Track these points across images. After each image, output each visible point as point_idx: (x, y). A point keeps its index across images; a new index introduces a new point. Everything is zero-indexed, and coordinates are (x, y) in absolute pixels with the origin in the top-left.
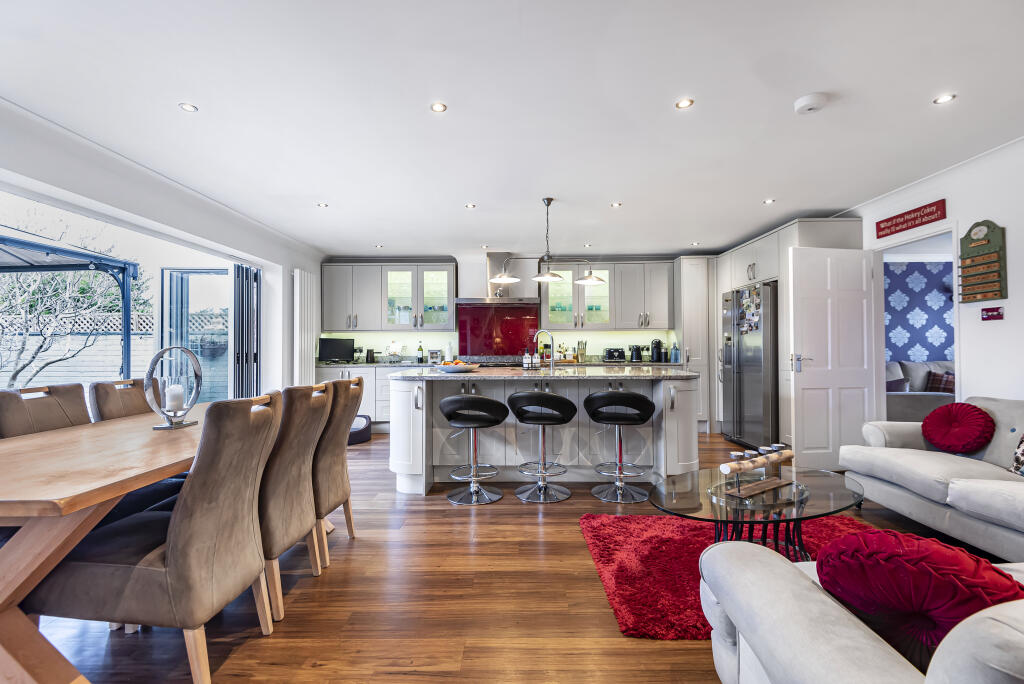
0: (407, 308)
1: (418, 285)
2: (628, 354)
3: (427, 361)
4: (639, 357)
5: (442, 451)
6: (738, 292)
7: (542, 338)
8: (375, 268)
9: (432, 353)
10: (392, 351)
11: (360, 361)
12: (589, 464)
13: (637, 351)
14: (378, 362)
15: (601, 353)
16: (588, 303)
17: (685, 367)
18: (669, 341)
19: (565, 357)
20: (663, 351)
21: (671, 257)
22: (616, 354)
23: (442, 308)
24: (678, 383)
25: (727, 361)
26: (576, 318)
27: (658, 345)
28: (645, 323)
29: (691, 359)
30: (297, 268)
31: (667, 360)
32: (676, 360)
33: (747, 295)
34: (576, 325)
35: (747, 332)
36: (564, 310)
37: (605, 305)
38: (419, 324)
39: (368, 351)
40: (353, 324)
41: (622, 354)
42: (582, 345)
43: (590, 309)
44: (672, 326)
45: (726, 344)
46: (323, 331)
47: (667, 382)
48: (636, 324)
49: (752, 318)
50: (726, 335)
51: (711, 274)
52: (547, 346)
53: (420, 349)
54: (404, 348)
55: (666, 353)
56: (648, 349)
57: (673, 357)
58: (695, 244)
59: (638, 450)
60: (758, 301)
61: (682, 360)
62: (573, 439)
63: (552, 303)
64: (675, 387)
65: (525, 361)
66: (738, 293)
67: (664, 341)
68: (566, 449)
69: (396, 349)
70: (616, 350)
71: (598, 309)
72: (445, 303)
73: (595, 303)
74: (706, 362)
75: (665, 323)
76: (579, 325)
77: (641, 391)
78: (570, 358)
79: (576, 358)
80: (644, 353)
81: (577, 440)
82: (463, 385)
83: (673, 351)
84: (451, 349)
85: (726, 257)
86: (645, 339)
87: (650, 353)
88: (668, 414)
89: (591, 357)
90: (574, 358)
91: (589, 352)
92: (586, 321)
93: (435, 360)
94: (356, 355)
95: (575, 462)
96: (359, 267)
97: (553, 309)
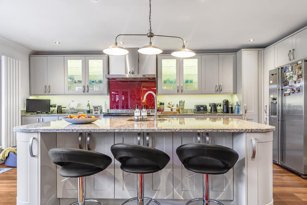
0: (80, 82)
1: (85, 68)
2: (209, 108)
3: (92, 113)
4: (216, 110)
5: (64, 186)
6: (282, 68)
7: (159, 99)
8: (60, 58)
9: (95, 108)
10: (71, 106)
11: (54, 112)
12: (182, 198)
13: (214, 107)
14: (65, 113)
15: (193, 107)
16: (185, 78)
17: (244, 116)
18: (234, 100)
19: (172, 110)
20: (230, 106)
21: (235, 51)
22: (202, 108)
23: (100, 82)
24: (258, 136)
25: (273, 112)
26: (178, 87)
27: (227, 103)
28: (219, 90)
29: (247, 111)
30: (3, 55)
31: (232, 112)
32: (238, 112)
33: (290, 69)
34: (178, 91)
35: (289, 94)
36: (171, 82)
37: (195, 79)
38: (86, 91)
39: (58, 106)
40: (47, 90)
41: (205, 108)
42: (182, 103)
43: (187, 82)
44: (235, 92)
45: (272, 103)
46: (31, 95)
47: (248, 134)
48: (213, 90)
49: (294, 84)
50: (272, 96)
51: (261, 61)
52: (161, 104)
53: (88, 105)
54: (79, 105)
55: (232, 108)
56: (220, 105)
57: (236, 110)
58: (252, 40)
59: (220, 187)
60: (300, 72)
61: (241, 112)
62: (168, 178)
63: (164, 78)
64: (256, 139)
65: (136, 114)
66: (283, 70)
67: (230, 100)
68: (162, 185)
69: (74, 105)
70: (202, 106)
71: (191, 82)
72: (101, 78)
73: (189, 79)
74: (256, 113)
75: (231, 89)
76: (180, 91)
77: (224, 143)
78: (175, 111)
79: (178, 110)
80: (218, 108)
81: (172, 178)
82: (81, 134)
83: (237, 107)
84: (106, 105)
85: (271, 49)
86: (219, 99)
87: (222, 108)
88: (249, 162)
89: (187, 110)
90: (177, 110)
91: (186, 107)
92: (184, 89)
93: (96, 112)
94: (52, 109)
95: (170, 196)
96: (50, 57)
97: (165, 82)
